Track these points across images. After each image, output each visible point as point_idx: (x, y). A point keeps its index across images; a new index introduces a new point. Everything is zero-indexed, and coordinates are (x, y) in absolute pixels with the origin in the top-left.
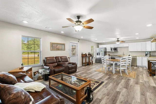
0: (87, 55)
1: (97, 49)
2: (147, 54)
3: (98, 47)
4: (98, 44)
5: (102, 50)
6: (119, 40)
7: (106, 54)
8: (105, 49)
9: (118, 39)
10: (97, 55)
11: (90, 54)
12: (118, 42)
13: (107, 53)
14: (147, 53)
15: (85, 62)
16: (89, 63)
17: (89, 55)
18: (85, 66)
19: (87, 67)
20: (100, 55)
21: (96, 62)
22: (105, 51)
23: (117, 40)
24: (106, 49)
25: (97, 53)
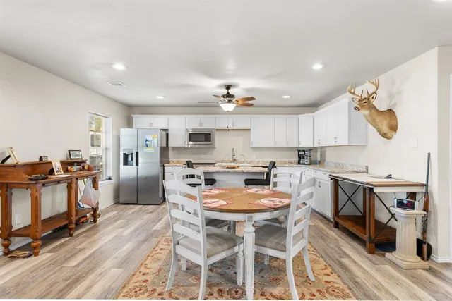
0: (52, 172)
1: (125, 132)
2: (304, 158)
3: (129, 124)
4: (130, 112)
5: (149, 137)
6: (232, 91)
7: (168, 156)
8: (164, 133)
9: (228, 87)
10: (126, 163)
11: (80, 163)
12: (229, 101)
13: (171, 153)
14: (302, 153)
15: (28, 222)
16: (70, 223)
17: (75, 168)
18: (33, 251)
19: (44, 256)
20: (137, 164)
21: (118, 200)
22: (164, 145)
23: (225, 91)
24: (167, 134)
25: (126, 156)
